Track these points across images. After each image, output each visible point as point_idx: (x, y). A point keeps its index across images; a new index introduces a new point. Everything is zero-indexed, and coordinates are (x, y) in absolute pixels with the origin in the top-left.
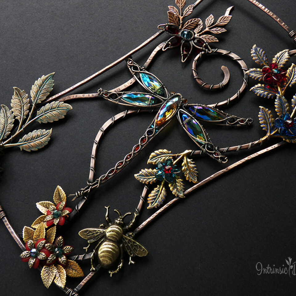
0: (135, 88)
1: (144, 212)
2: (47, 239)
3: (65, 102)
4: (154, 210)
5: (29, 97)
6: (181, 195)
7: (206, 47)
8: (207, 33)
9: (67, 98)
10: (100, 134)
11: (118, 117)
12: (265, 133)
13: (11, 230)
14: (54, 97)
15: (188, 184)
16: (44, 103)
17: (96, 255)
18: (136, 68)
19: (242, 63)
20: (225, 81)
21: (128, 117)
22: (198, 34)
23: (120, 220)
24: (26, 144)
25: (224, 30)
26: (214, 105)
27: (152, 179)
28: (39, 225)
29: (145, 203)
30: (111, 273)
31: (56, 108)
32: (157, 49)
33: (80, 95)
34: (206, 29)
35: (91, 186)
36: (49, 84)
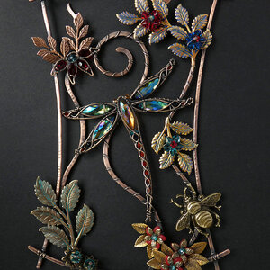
0: (91, 124)
1: (191, 177)
2: (167, 253)
3: (68, 181)
4: (193, 170)
5: (46, 206)
6: (196, 146)
7: (93, 50)
8: (80, 41)
9: (65, 179)
10: (111, 172)
11: (105, 150)
12: (189, 59)
14: (58, 188)
15: (190, 136)
16: (59, 198)
18: (74, 114)
19: (123, 34)
20: (130, 56)
21: (110, 144)
22: (77, 48)
23: (187, 199)
24: (83, 229)
25: (86, 27)
26: (143, 79)
28: (153, 253)
29: (185, 174)
30: (218, 225)
31: (71, 193)
32: (68, 87)
33: (69, 168)
34: (77, 40)
35: (149, 203)
36: (46, 185)
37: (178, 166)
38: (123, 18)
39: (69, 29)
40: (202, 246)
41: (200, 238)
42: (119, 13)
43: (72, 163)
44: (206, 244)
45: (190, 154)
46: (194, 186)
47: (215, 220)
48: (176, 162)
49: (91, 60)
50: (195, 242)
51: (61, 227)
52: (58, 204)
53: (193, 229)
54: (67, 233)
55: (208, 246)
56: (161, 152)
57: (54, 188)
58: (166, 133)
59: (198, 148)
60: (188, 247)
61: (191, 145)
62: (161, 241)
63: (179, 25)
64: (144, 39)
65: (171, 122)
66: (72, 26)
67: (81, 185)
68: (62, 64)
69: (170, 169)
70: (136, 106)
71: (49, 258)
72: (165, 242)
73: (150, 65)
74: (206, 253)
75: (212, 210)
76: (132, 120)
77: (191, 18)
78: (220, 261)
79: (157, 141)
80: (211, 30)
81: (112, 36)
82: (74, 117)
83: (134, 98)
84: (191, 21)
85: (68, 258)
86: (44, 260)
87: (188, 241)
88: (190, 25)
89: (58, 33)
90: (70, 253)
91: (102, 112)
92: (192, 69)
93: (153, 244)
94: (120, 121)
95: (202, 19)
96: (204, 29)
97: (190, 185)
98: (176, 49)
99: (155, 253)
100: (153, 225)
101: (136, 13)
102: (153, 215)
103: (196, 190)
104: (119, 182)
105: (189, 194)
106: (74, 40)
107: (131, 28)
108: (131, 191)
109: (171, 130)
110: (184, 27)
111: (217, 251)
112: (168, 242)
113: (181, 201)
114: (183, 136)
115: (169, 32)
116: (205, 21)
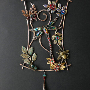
0: (36, 33)
2: (55, 65)
3: (30, 47)
4: (62, 44)
5: (24, 53)
6: (63, 38)
7: (37, 14)
8: (34, 12)
9: (29, 47)
10: (41, 45)
11: (40, 39)
12: (61, 17)
13: (49, 70)
16: (28, 51)
17: (64, 59)
18: (32, 30)
19: (45, 10)
20: (46, 16)
24: (34, 59)
25: (36, 8)
26: (50, 21)
27: (56, 41)
29: (60, 45)
30: (68, 58)
31: (31, 50)
32: (30, 23)
33: (30, 44)
34: (33, 11)
36: (24, 48)
37: (58, 44)
38: (45, 6)
40: (64, 64)
41: (63, 62)
43: (31, 43)
45: (61, 41)
46: (62, 48)
47: (67, 57)
48: (58, 43)
49: (36, 16)
50: (62, 62)
51: (28, 59)
52: (28, 53)
53: (62, 59)
54: (30, 60)
56: (54, 40)
57: (27, 49)
58: (55, 35)
59: (63, 39)
60: (60, 64)
61: (62, 38)
62: (54, 62)
63: (59, 8)
64: (50, 11)
65: (56, 32)
66: (32, 8)
67: (33, 48)
68: (29, 18)
69: (56, 44)
71: (25, 67)
73: (51, 18)
74: (65, 65)
75: (67, 54)
78: (68, 67)
79: (53, 37)
80: (67, 10)
81: (42, 10)
82: (32, 31)
83: (48, 26)
84: (62, 7)
85: (30, 66)
86: (24, 67)
87: (60, 62)
88: (62, 8)
89: (28, 9)
90: (31, 65)
91: (39, 30)
92: (62, 19)
93: (52, 63)
94: (44, 32)
95: (64, 7)
96: (65, 9)
97: (61, 48)
98: (58, 14)
99: (52, 65)
100: (52, 58)
101: (48, 5)
102: (52, 56)
103: (62, 49)
104: (43, 48)
105: (61, 50)
106: (32, 11)
107: (47, 9)
108: (46, 50)
109: (56, 34)
110: (60, 9)
111: (68, 65)
112: (55, 62)
113: (59, 52)
114: (60, 36)
115: (56, 10)
116: (65, 7)
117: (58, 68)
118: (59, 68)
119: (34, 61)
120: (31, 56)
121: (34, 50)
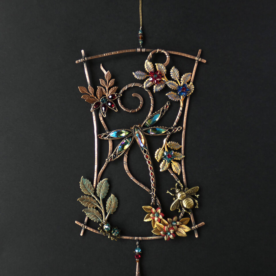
0: (116, 143)
1: (180, 177)
2: (165, 225)
3: (101, 179)
4: (181, 172)
5: (87, 195)
6: (183, 156)
7: (117, 95)
8: (109, 89)
9: (99, 178)
10: (129, 174)
11: (125, 159)
12: (179, 102)
13: (150, 238)
14: (95, 183)
15: (179, 151)
16: (95, 190)
17: (185, 209)
18: (105, 136)
19: (137, 85)
20: (140, 98)
21: (128, 155)
22: (107, 93)
23: (178, 190)
24: (111, 210)
25: (114, 80)
26: (150, 113)
27: (167, 165)
28: (155, 225)
29: (176, 174)
30: (197, 207)
31: (102, 186)
32: (101, 119)
33: (101, 171)
34: (107, 89)
35: (153, 193)
36: (87, 182)
37: (172, 170)
38: (136, 75)
39: (101, 81)
40: (187, 220)
41: (186, 215)
42: (135, 72)
43: (103, 168)
44: (189, 218)
45: (179, 162)
46: (182, 182)
47: (195, 204)
48: (170, 167)
49: (116, 101)
50: (183, 217)
51: (97, 209)
52: (95, 194)
53: (181, 210)
55: (190, 220)
56: (161, 160)
57: (92, 183)
58: (164, 148)
59: (184, 158)
60: (178, 220)
61: (181, 156)
62: (161, 217)
63: (173, 80)
64: (151, 88)
65: (168, 141)
66: (104, 79)
67: (109, 182)
68: (98, 104)
69: (166, 171)
70: (146, 131)
71: (88, 229)
72: (163, 218)
73: (154, 105)
74: (189, 225)
76: (143, 140)
77: (181, 75)
78: (199, 230)
79: (158, 154)
80: (194, 83)
81: (130, 86)
82: (105, 138)
84: (180, 77)
85: (102, 228)
86: (85, 230)
87: (178, 217)
88: (180, 80)
89: (95, 84)
90: (103, 225)
91: (123, 135)
92: (181, 109)
93: (156, 219)
94: (135, 141)
95: (187, 76)
96: (189, 83)
97: (179, 182)
98: (170, 95)
99: (157, 225)
100: (156, 207)
101: (146, 72)
102: (155, 201)
103: (183, 184)
104: (134, 180)
105: (179, 187)
106: (105, 88)
107: (142, 82)
108: (142, 186)
109: (167, 146)
110: (176, 81)
111: (196, 223)
112: (165, 218)
113: (174, 192)
114: (175, 151)
115: (166, 85)
116: (189, 77)
117: (172, 231)
118: (174, 233)
119: (110, 215)
120: (104, 201)
121: (110, 188)
